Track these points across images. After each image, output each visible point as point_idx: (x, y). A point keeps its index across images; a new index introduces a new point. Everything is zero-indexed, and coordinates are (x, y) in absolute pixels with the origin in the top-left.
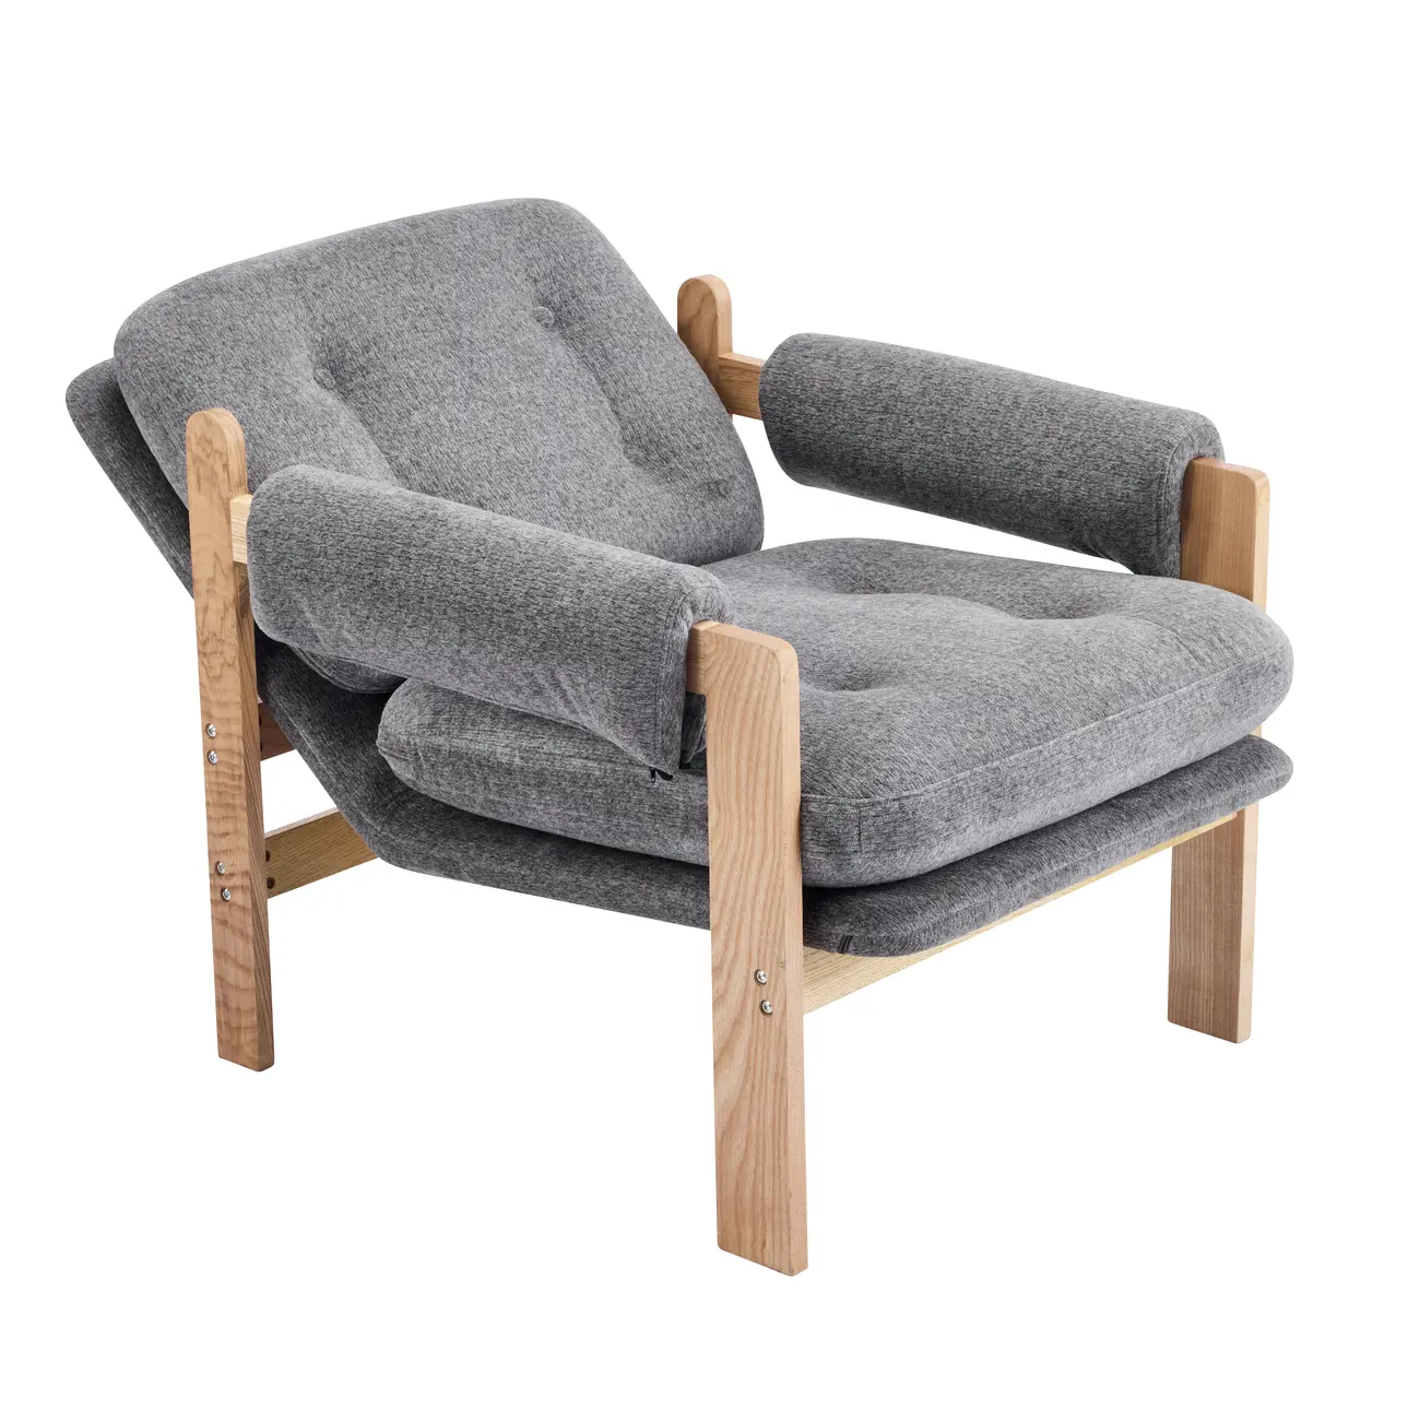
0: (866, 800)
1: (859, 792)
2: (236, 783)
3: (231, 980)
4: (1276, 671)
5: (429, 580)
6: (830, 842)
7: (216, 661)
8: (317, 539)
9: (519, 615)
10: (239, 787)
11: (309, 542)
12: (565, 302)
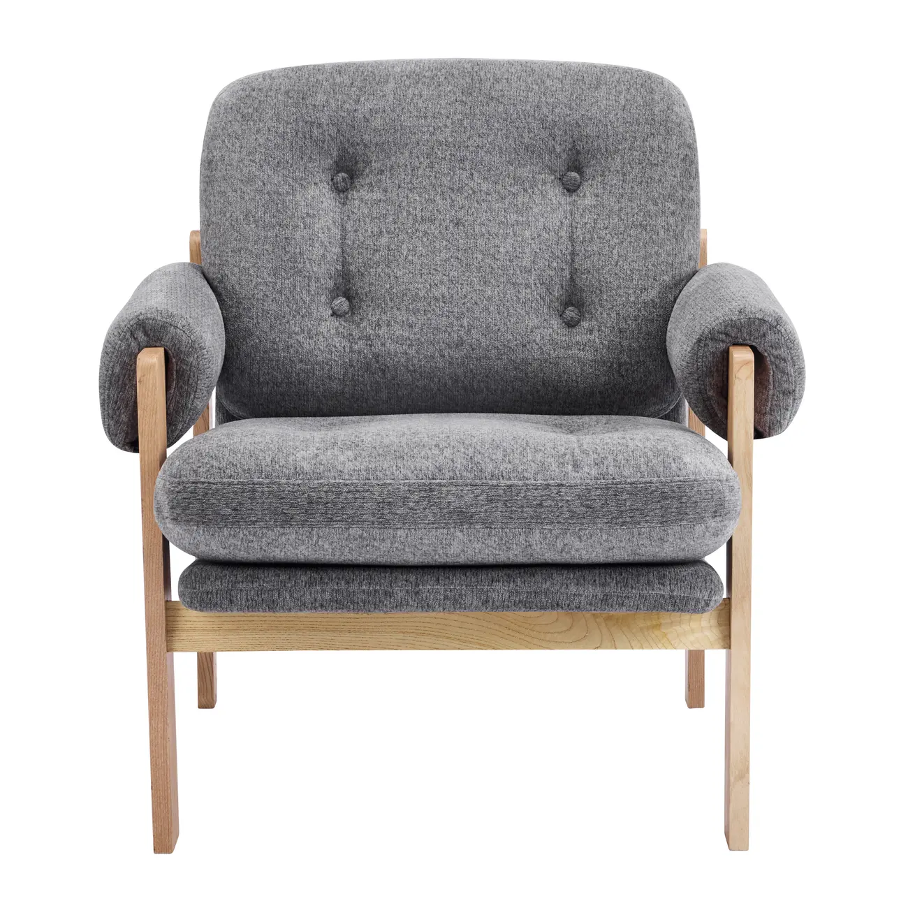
12: (594, 177)
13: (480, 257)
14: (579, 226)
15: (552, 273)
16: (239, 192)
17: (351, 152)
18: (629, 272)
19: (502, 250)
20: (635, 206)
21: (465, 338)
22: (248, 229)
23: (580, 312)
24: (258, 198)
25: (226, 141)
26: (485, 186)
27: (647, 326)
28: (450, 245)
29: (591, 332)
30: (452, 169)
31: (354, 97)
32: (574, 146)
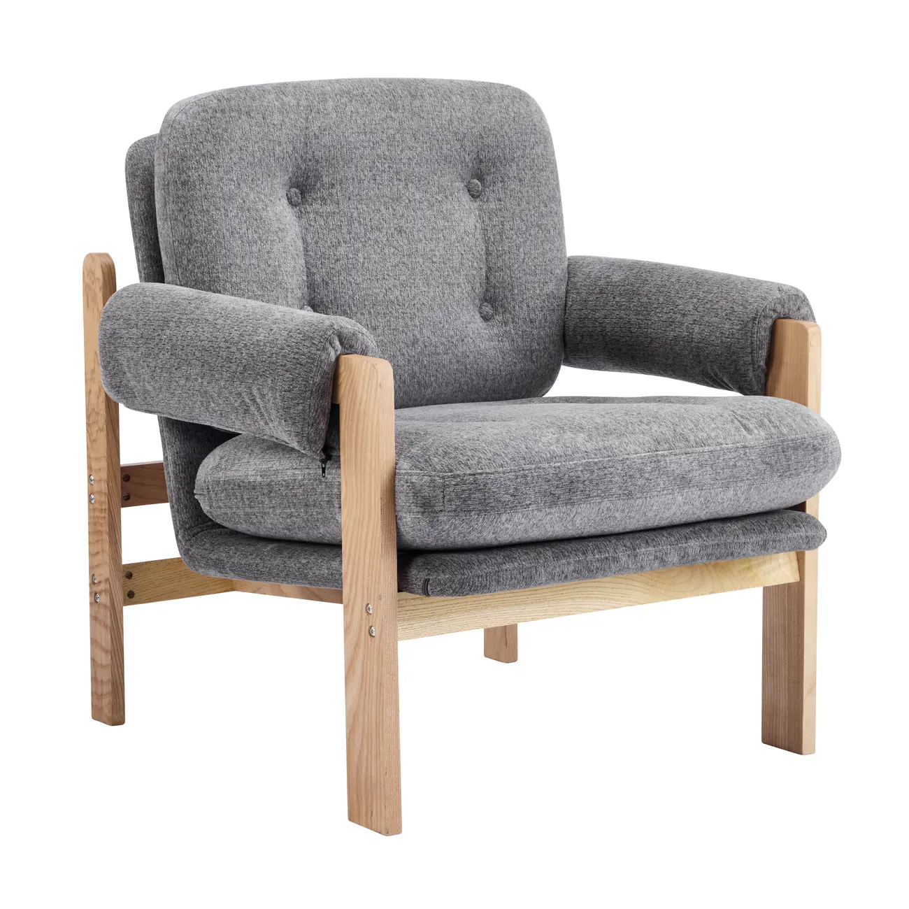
0: (450, 474)
1: (446, 469)
2: (103, 515)
3: (98, 661)
4: (815, 449)
5: (189, 334)
6: (424, 504)
7: (95, 428)
8: (134, 317)
9: (234, 349)
10: (104, 518)
11: (129, 319)
12: (495, 183)
13: (421, 260)
14: (489, 228)
15: (474, 272)
16: (223, 210)
17: (303, 168)
18: (533, 268)
19: (437, 253)
20: (531, 208)
21: (418, 336)
22: (235, 245)
23: (492, 307)
24: (240, 214)
25: (201, 160)
26: (418, 196)
27: (550, 315)
28: (397, 251)
29: (506, 324)
30: (391, 180)
31: (304, 115)
32: (478, 156)
